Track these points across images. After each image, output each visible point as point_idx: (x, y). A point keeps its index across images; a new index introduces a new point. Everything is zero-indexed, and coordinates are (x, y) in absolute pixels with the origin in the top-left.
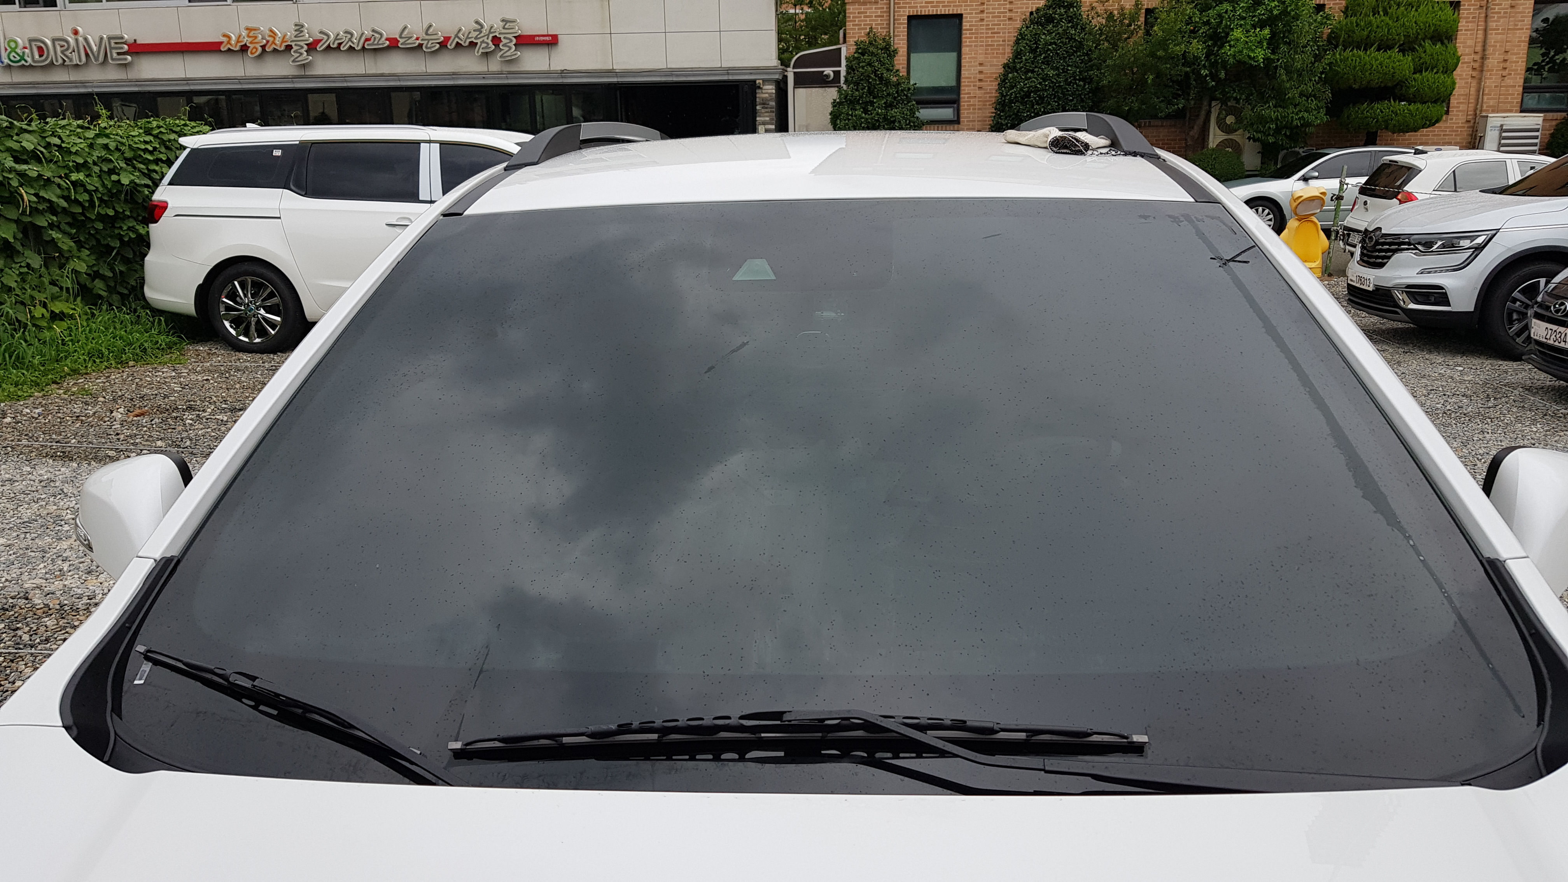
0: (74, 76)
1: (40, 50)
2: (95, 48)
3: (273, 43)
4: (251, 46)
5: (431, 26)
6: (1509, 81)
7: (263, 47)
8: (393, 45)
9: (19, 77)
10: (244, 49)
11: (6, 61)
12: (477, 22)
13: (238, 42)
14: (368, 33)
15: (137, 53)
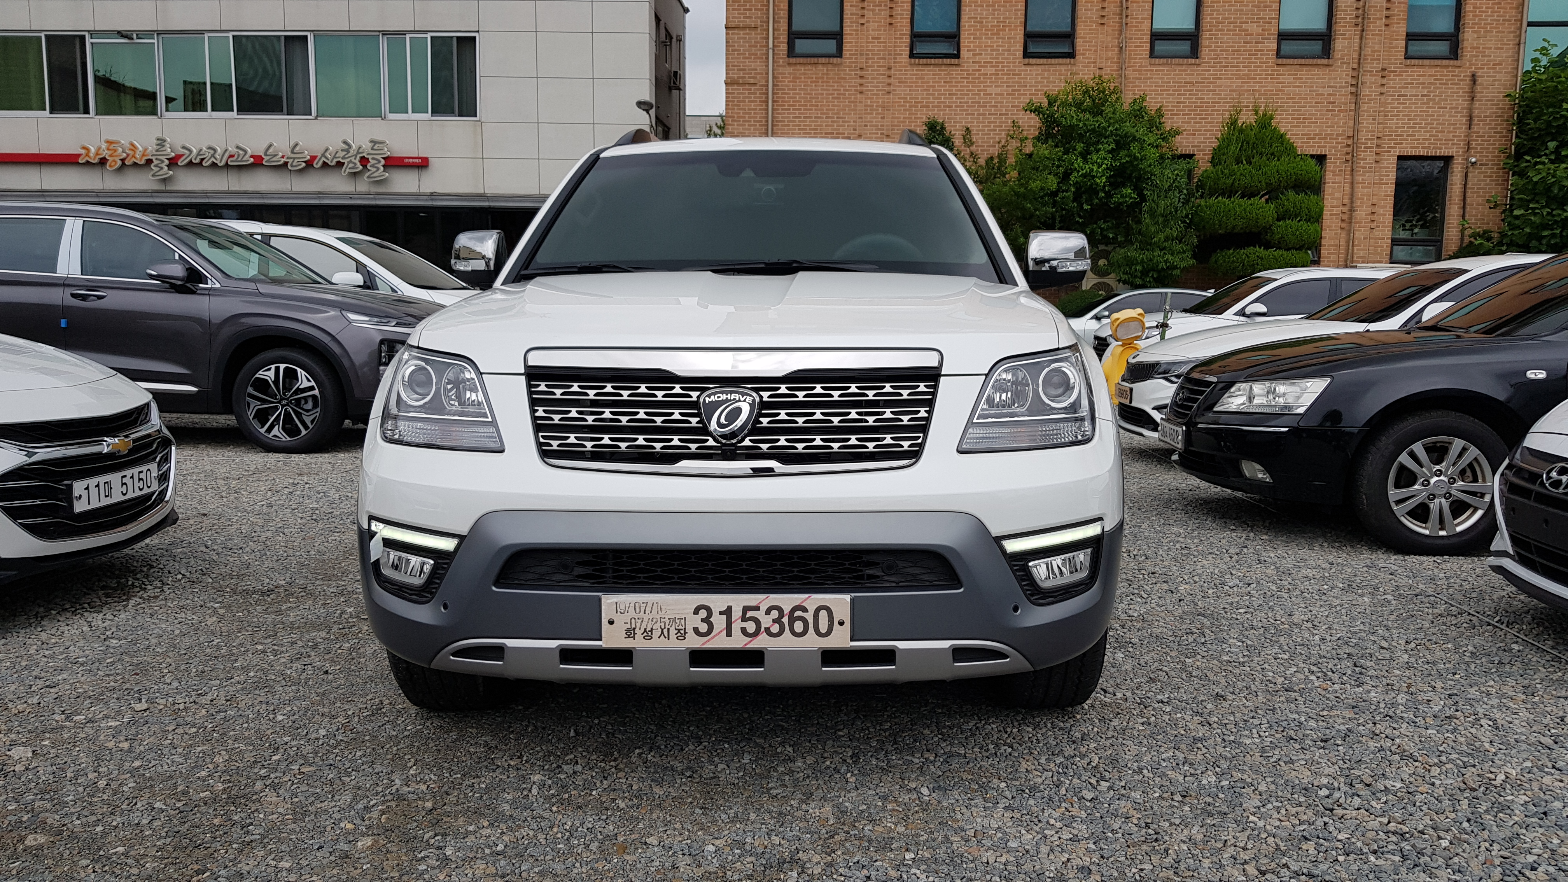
3: (133, 156)
4: (111, 159)
5: (297, 145)
6: (1377, 233)
7: (123, 160)
8: (257, 162)
10: (103, 162)
12: (345, 143)
13: (97, 154)
14: (232, 150)
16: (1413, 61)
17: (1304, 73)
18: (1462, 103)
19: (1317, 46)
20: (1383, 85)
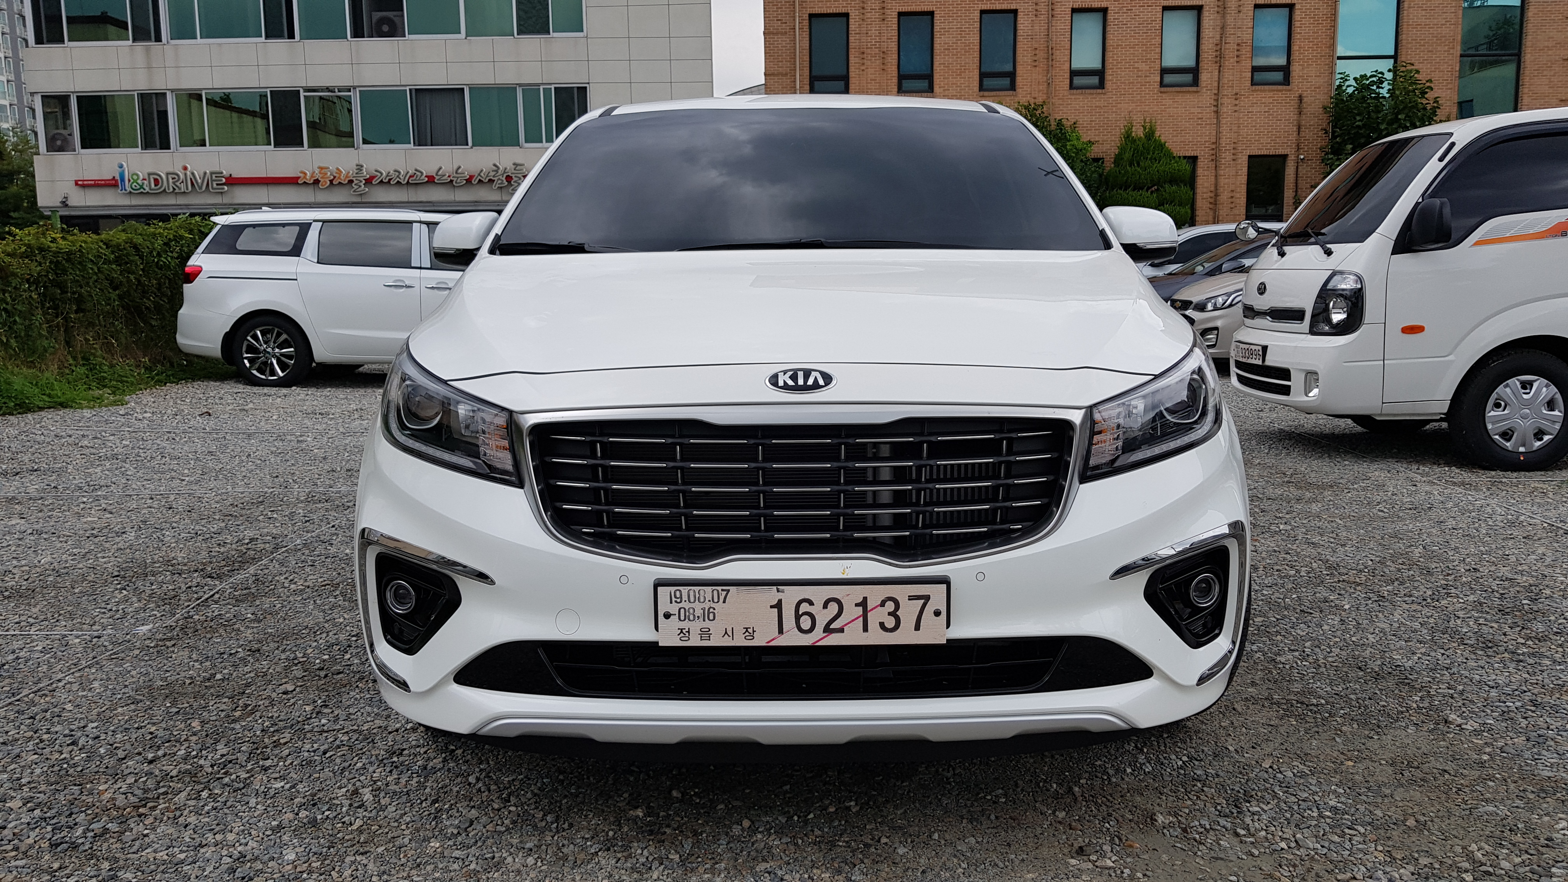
0: (181, 200)
1: (156, 181)
2: (199, 181)
3: (339, 178)
4: (322, 180)
5: (459, 167)
6: (1236, 212)
7: (331, 181)
8: (431, 180)
9: (136, 201)
10: (317, 182)
11: (129, 189)
12: (495, 165)
13: (312, 176)
14: (411, 172)
15: (232, 184)
16: (1257, 87)
17: (1179, 98)
18: (1293, 117)
19: (1188, 78)
20: (1236, 105)
